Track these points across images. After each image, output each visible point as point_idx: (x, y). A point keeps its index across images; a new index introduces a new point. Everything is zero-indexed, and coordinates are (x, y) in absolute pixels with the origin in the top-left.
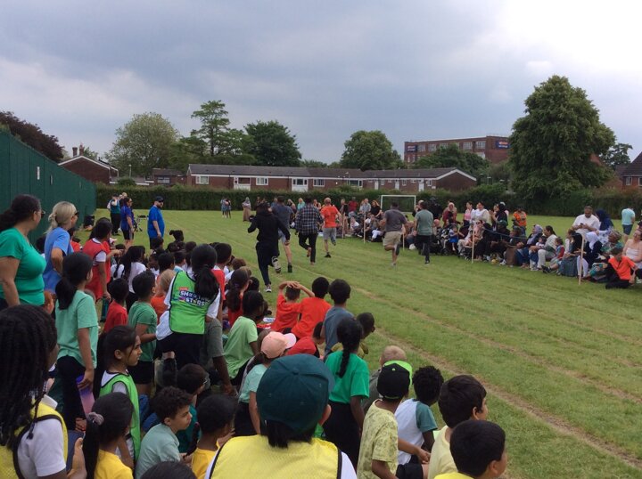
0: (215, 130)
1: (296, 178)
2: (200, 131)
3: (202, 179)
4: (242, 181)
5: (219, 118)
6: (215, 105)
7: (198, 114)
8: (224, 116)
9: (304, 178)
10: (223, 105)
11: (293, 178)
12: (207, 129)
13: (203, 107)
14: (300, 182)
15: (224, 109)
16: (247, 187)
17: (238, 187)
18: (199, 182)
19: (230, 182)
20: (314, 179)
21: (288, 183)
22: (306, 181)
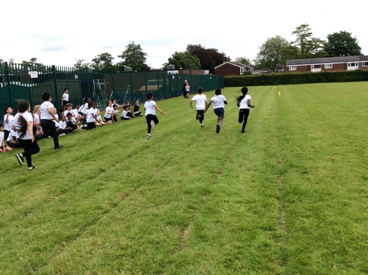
0: (304, 40)
1: (350, 63)
2: (296, 42)
3: (292, 68)
4: (316, 67)
5: (306, 33)
6: (304, 26)
7: (295, 32)
8: (309, 32)
9: (356, 62)
10: (308, 25)
11: (348, 63)
12: (299, 40)
13: (297, 28)
14: (353, 65)
15: (309, 27)
16: (319, 70)
17: (314, 70)
18: (291, 69)
19: (309, 68)
20: (362, 62)
21: (345, 66)
22: (357, 64)
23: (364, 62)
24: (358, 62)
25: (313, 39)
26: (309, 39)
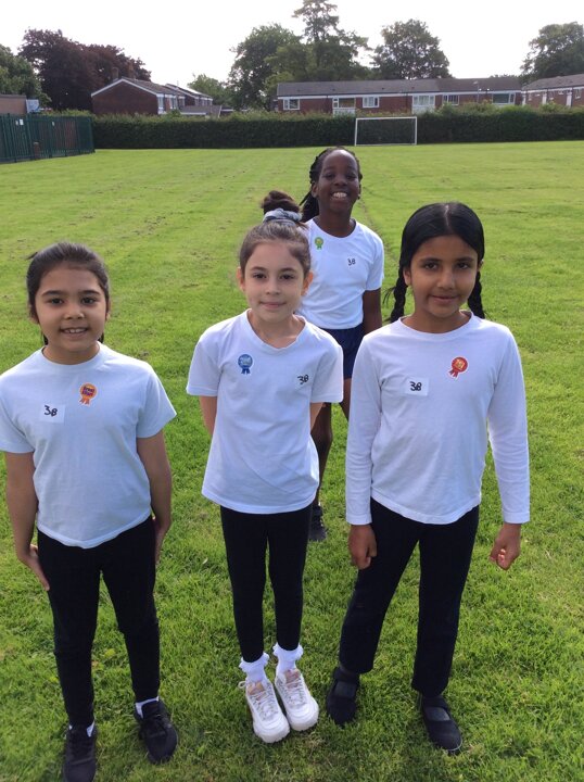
1: (418, 95)
3: (291, 103)
4: (344, 102)
5: (327, 16)
7: (298, 12)
9: (430, 94)
11: (414, 95)
12: (310, 34)
16: (350, 111)
17: (338, 111)
18: (287, 107)
19: (327, 106)
20: (443, 94)
21: (406, 103)
22: (432, 98)
23: (448, 94)
24: (434, 94)
25: (341, 32)
26: (331, 32)
